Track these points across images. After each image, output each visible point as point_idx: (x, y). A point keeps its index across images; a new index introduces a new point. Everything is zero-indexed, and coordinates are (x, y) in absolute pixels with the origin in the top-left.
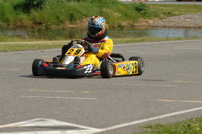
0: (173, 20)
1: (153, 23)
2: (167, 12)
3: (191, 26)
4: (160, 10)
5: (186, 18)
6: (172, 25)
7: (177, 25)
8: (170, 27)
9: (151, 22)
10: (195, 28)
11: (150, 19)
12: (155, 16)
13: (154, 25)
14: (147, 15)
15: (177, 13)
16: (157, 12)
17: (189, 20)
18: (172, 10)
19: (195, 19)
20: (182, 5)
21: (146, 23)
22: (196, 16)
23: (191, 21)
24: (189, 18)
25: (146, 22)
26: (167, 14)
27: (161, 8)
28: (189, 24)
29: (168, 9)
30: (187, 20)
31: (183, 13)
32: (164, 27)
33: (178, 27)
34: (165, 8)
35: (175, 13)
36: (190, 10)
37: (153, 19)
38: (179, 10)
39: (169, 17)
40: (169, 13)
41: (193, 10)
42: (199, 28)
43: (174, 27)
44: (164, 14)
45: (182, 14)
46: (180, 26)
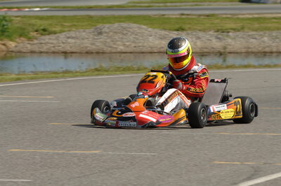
0: (47, 40)
1: (16, 46)
2: (42, 28)
3: (74, 50)
4: (30, 25)
5: (69, 38)
6: (45, 48)
7: (53, 49)
8: (41, 52)
9: (12, 45)
10: (80, 53)
11: (12, 40)
12: (21, 36)
13: (17, 49)
14: (6, 34)
15: (58, 29)
16: (24, 29)
17: (73, 41)
18: (51, 25)
19: (83, 39)
20: (70, 16)
21: (3, 47)
22: (84, 33)
23: (75, 43)
24: (73, 38)
25: (4, 45)
26: (42, 32)
27: (33, 21)
28: (71, 47)
29: (44, 24)
30: (70, 40)
31: (66, 29)
32: (32, 52)
33: (54, 53)
34: (39, 22)
35: (54, 29)
36: (80, 24)
37: (17, 40)
38: (62, 25)
39: (43, 37)
40: (44, 30)
41: (84, 24)
42: (87, 53)
43: (47, 53)
44: (36, 31)
45: (64, 31)
46: (56, 51)
